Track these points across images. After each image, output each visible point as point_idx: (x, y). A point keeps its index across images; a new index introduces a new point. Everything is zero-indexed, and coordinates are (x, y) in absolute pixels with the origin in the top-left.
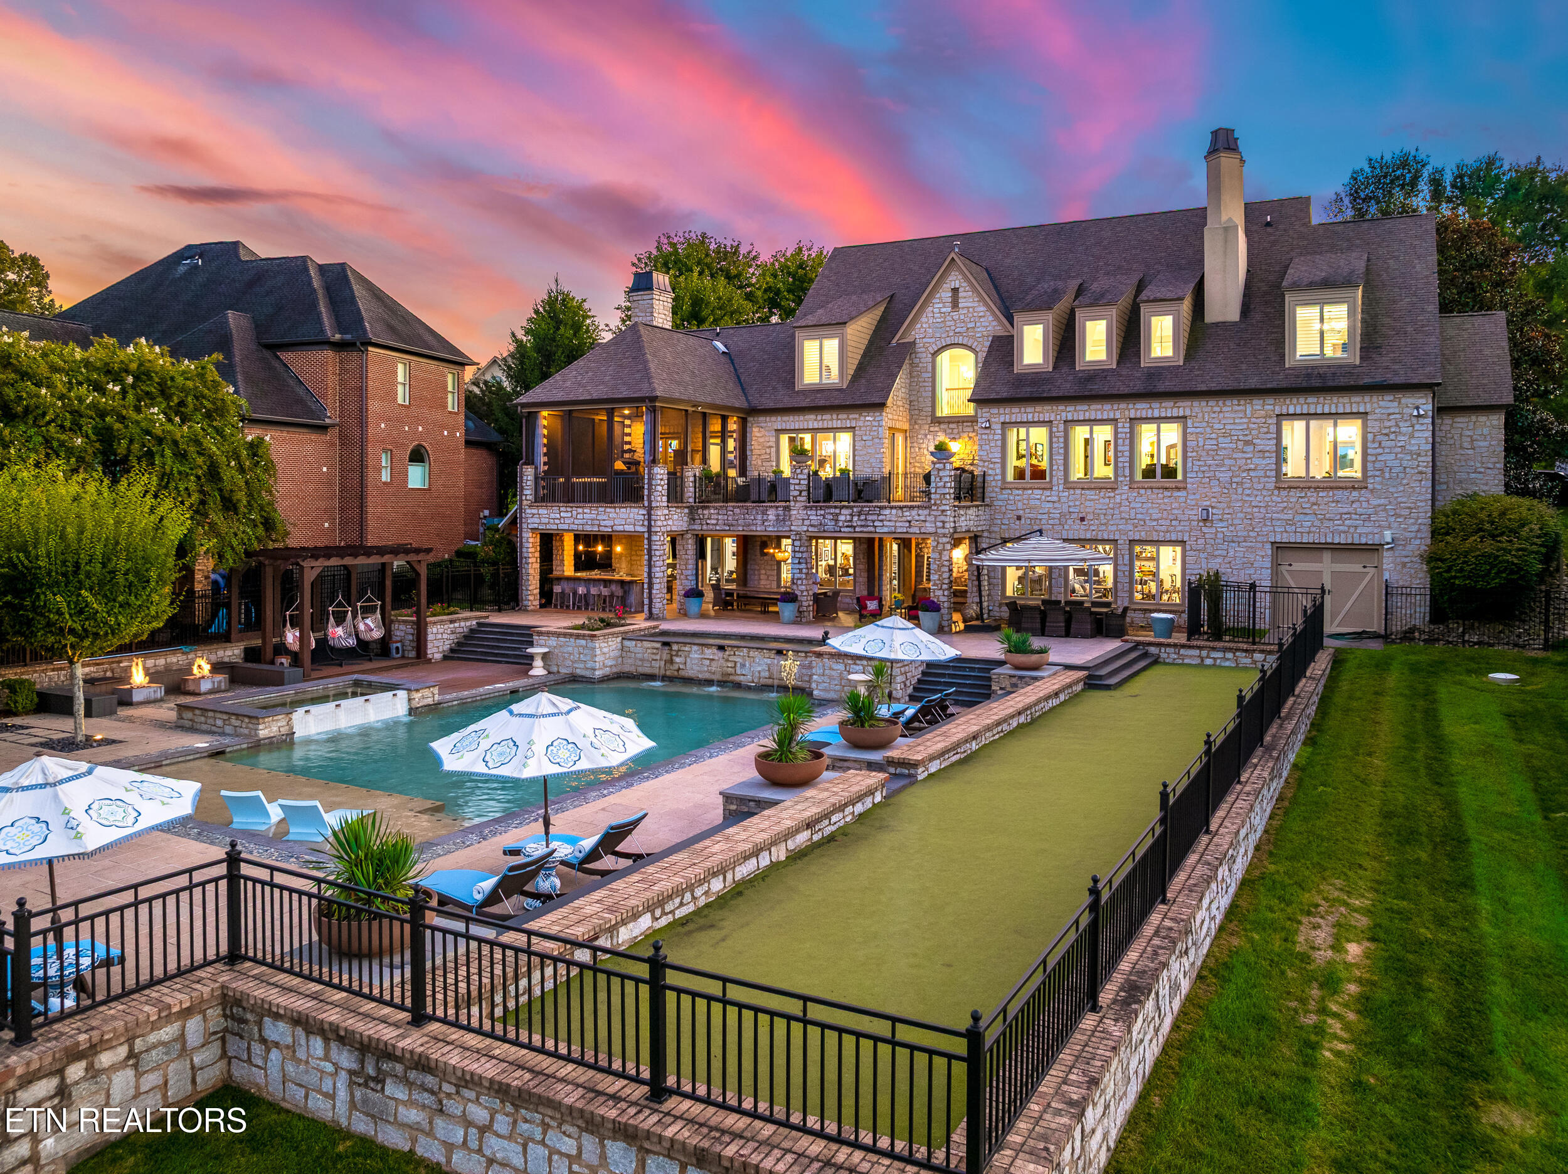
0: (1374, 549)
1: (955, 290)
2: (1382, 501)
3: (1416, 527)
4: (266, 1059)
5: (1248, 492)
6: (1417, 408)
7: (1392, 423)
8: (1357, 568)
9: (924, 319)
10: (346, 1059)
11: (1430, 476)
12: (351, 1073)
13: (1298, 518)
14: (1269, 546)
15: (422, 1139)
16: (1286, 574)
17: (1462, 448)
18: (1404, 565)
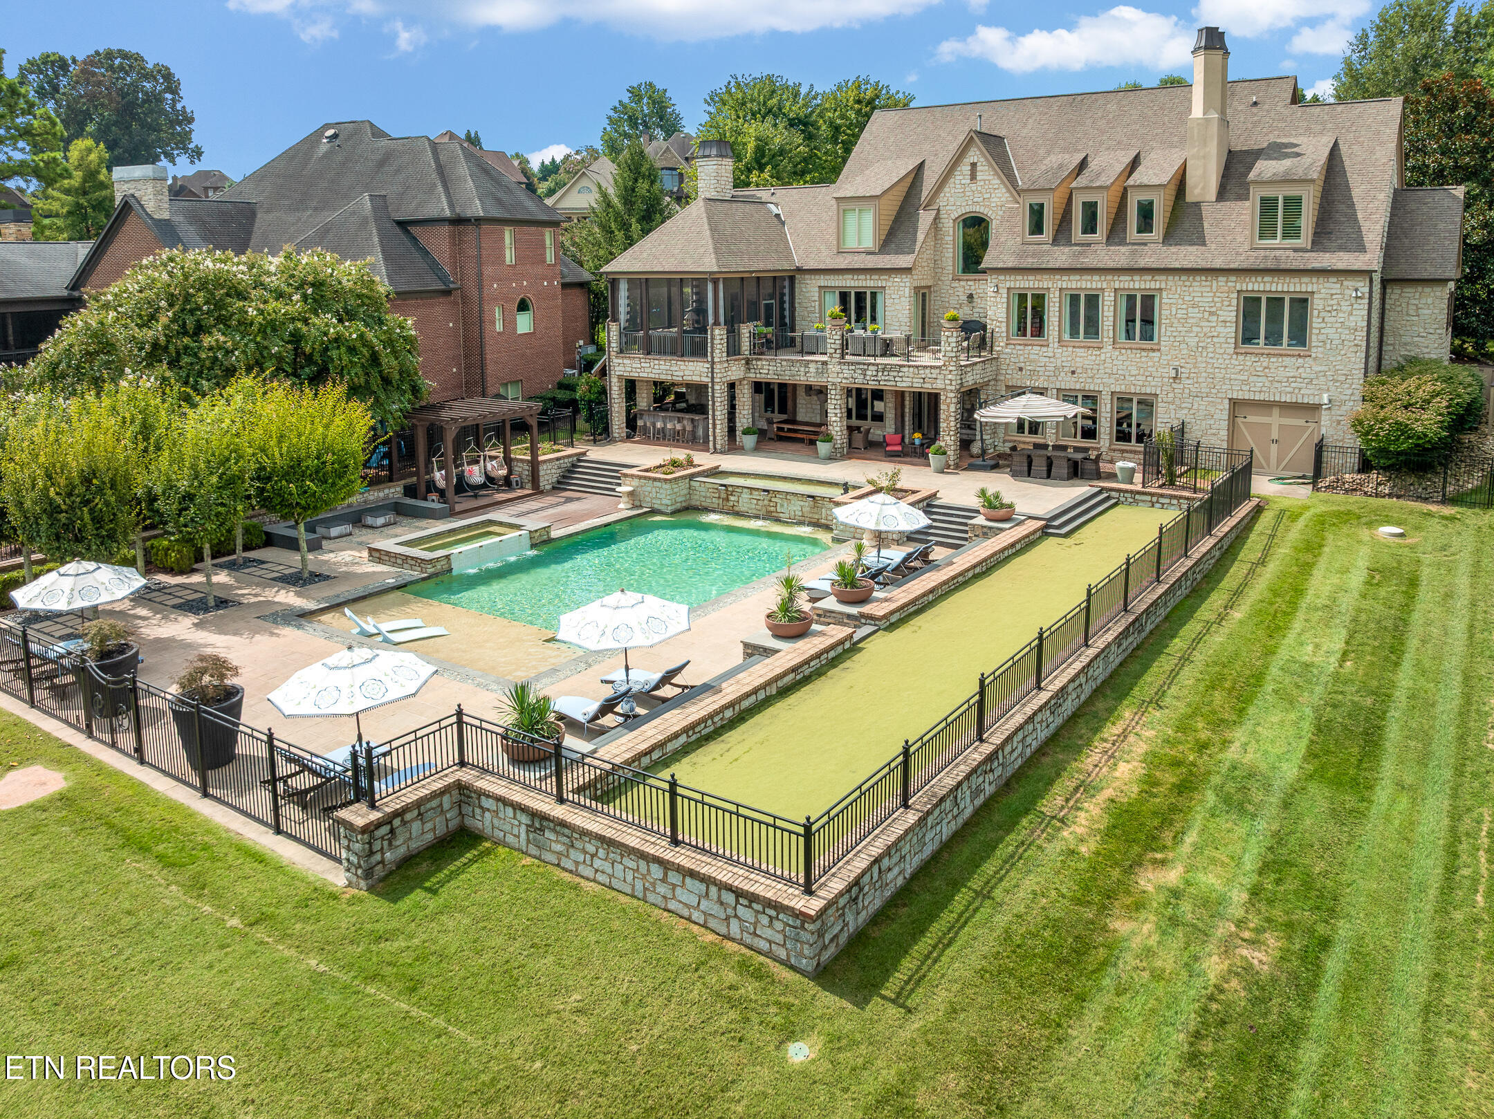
0: (1316, 407)
1: (974, 165)
2: (1325, 368)
3: (1350, 392)
4: (483, 817)
5: (1211, 355)
6: (1356, 290)
7: (1334, 302)
8: (1301, 422)
9: (946, 189)
10: (525, 819)
11: (1364, 348)
12: (527, 825)
13: (1252, 379)
14: (1227, 401)
15: (563, 859)
16: (1242, 426)
17: (1408, 315)
18: (1339, 422)
